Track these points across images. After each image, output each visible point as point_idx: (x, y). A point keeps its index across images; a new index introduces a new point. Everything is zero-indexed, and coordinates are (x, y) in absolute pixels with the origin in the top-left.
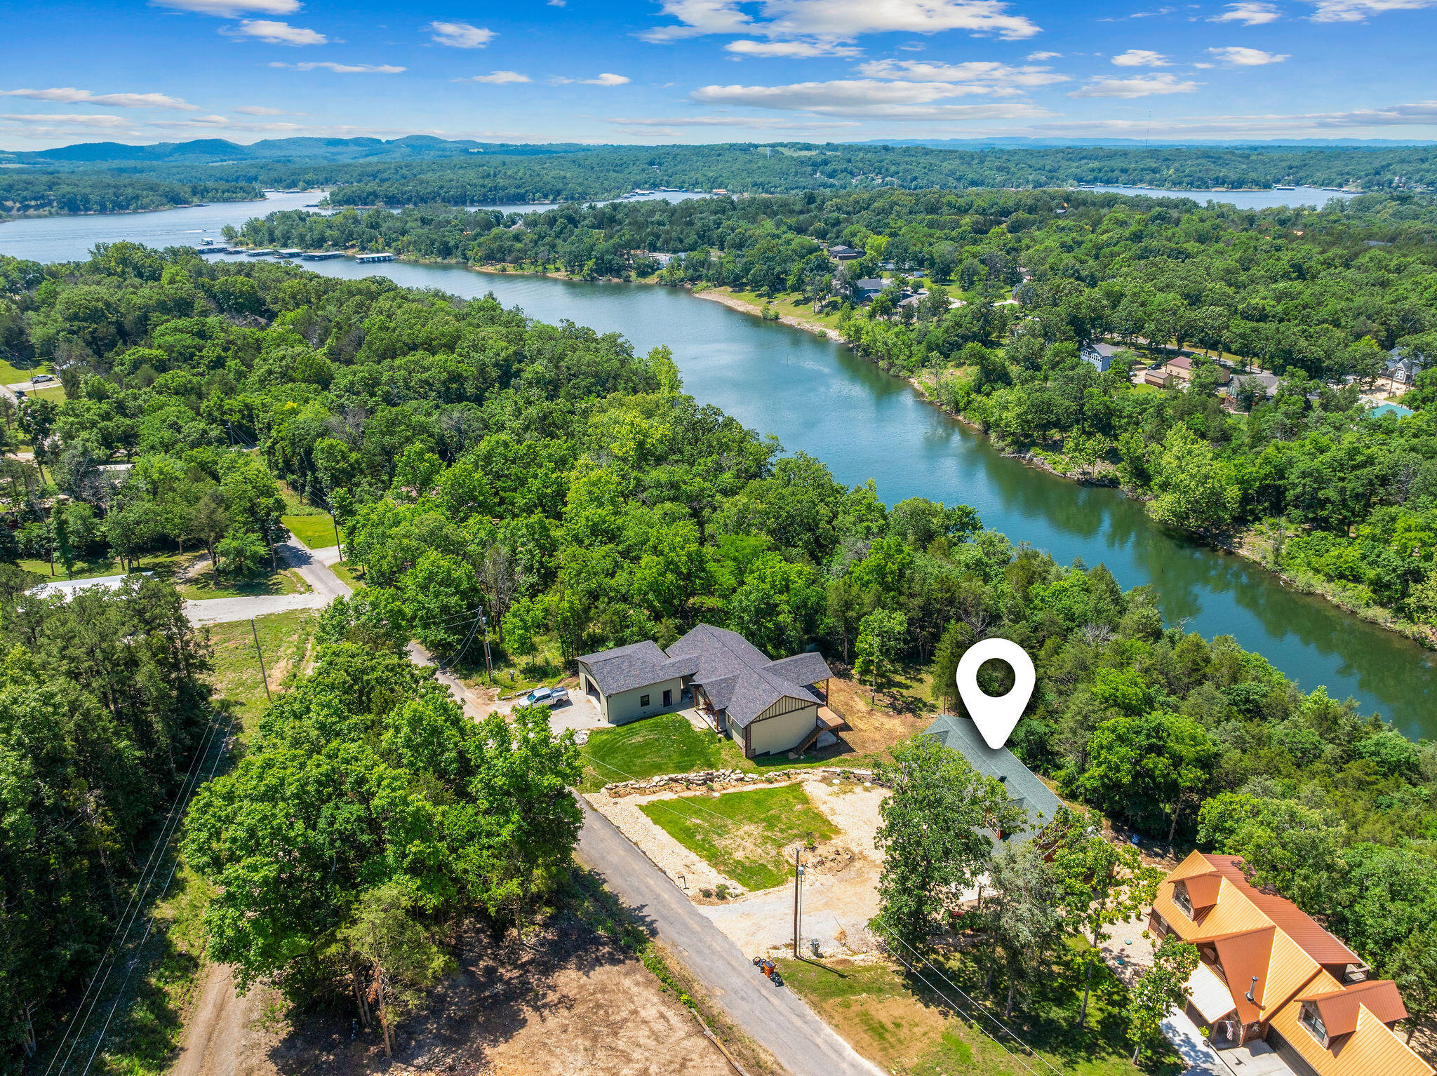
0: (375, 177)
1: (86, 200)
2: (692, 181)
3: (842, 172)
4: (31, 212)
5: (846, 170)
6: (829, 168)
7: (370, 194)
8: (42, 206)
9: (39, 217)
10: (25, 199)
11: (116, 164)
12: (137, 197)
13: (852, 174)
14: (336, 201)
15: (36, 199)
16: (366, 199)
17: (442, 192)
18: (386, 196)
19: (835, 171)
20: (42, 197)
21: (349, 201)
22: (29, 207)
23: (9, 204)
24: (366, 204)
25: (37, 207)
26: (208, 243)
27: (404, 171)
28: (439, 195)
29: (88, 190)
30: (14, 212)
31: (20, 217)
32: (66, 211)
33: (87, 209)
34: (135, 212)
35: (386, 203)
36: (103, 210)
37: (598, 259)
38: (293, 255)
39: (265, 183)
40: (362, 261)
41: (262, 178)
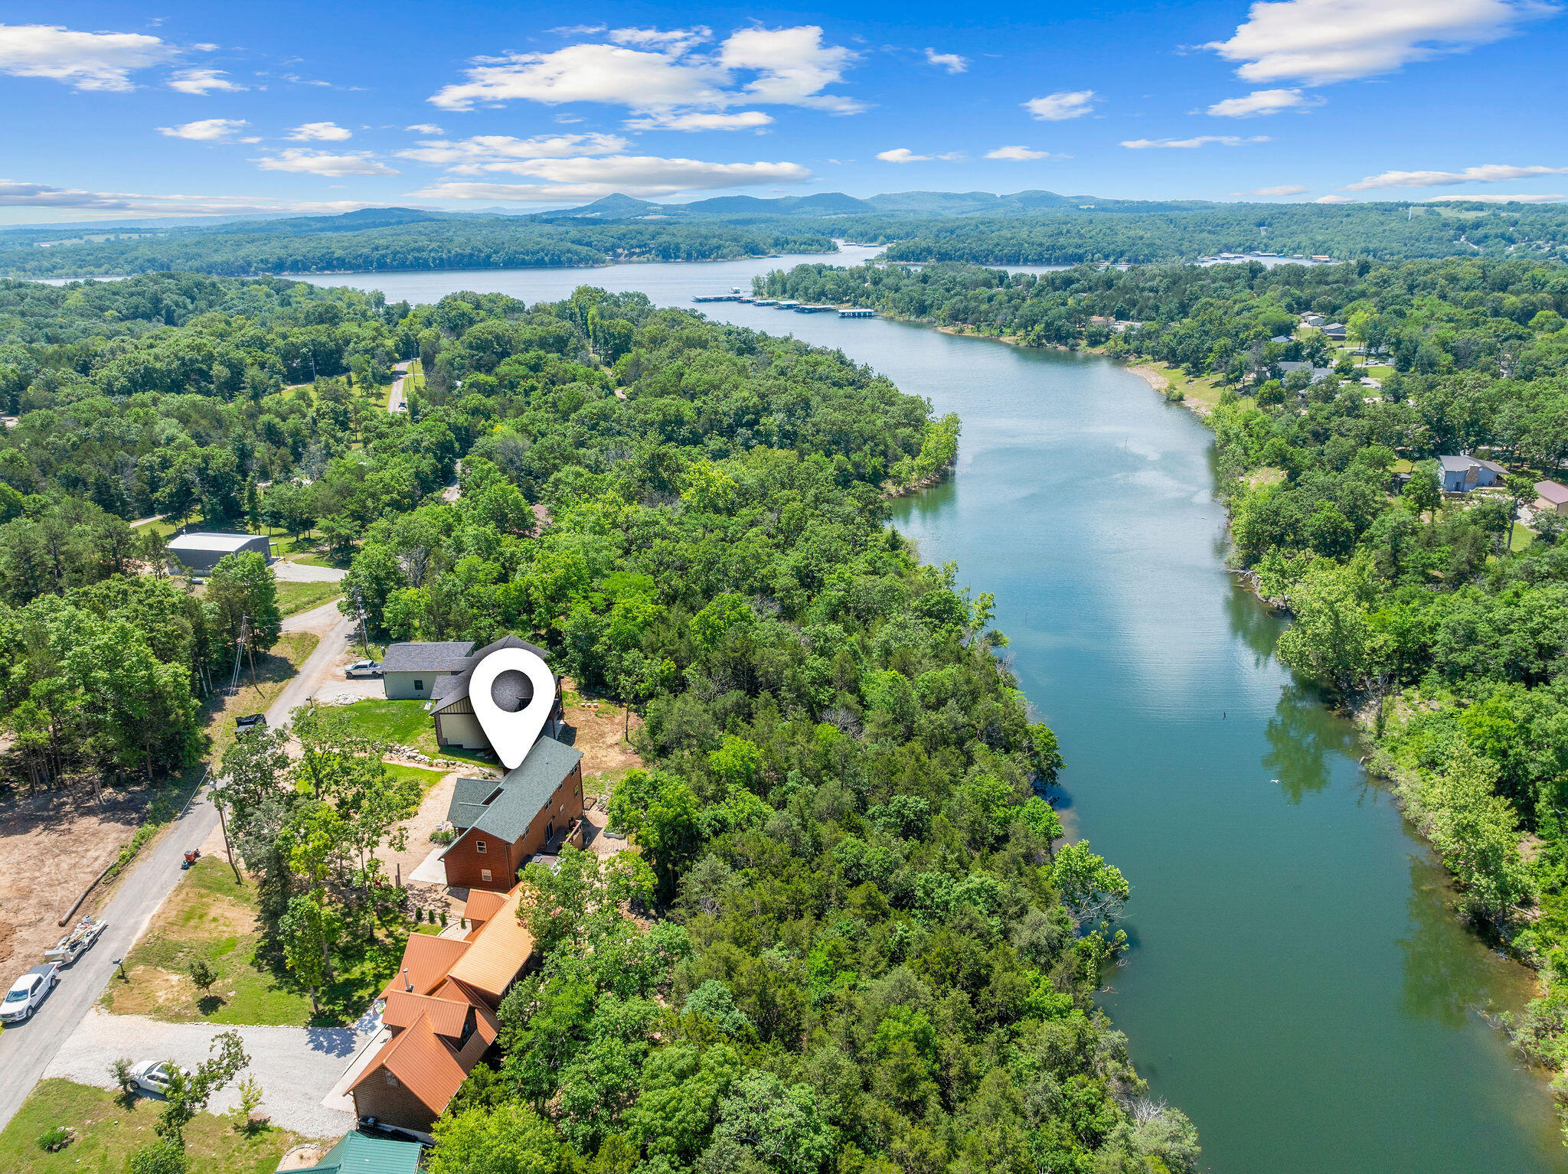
0: (952, 232)
1: (677, 248)
2: (1294, 245)
3: (1496, 236)
4: (635, 258)
5: (1502, 236)
6: (1481, 232)
7: (922, 250)
8: (643, 253)
9: (639, 262)
10: (632, 247)
11: (727, 216)
12: (719, 247)
13: (1511, 241)
14: (891, 257)
15: (640, 247)
16: (917, 256)
17: (996, 250)
18: (939, 253)
19: (1486, 237)
20: (645, 245)
21: (903, 256)
22: (633, 254)
23: (620, 251)
24: (918, 260)
25: (640, 255)
26: (737, 292)
27: (982, 227)
28: (992, 252)
29: (680, 240)
30: (622, 258)
31: (625, 263)
32: (660, 258)
33: (676, 257)
34: (715, 260)
35: (938, 260)
36: (689, 258)
37: (1048, 325)
38: (789, 307)
39: (851, 236)
40: (843, 316)
41: (851, 231)
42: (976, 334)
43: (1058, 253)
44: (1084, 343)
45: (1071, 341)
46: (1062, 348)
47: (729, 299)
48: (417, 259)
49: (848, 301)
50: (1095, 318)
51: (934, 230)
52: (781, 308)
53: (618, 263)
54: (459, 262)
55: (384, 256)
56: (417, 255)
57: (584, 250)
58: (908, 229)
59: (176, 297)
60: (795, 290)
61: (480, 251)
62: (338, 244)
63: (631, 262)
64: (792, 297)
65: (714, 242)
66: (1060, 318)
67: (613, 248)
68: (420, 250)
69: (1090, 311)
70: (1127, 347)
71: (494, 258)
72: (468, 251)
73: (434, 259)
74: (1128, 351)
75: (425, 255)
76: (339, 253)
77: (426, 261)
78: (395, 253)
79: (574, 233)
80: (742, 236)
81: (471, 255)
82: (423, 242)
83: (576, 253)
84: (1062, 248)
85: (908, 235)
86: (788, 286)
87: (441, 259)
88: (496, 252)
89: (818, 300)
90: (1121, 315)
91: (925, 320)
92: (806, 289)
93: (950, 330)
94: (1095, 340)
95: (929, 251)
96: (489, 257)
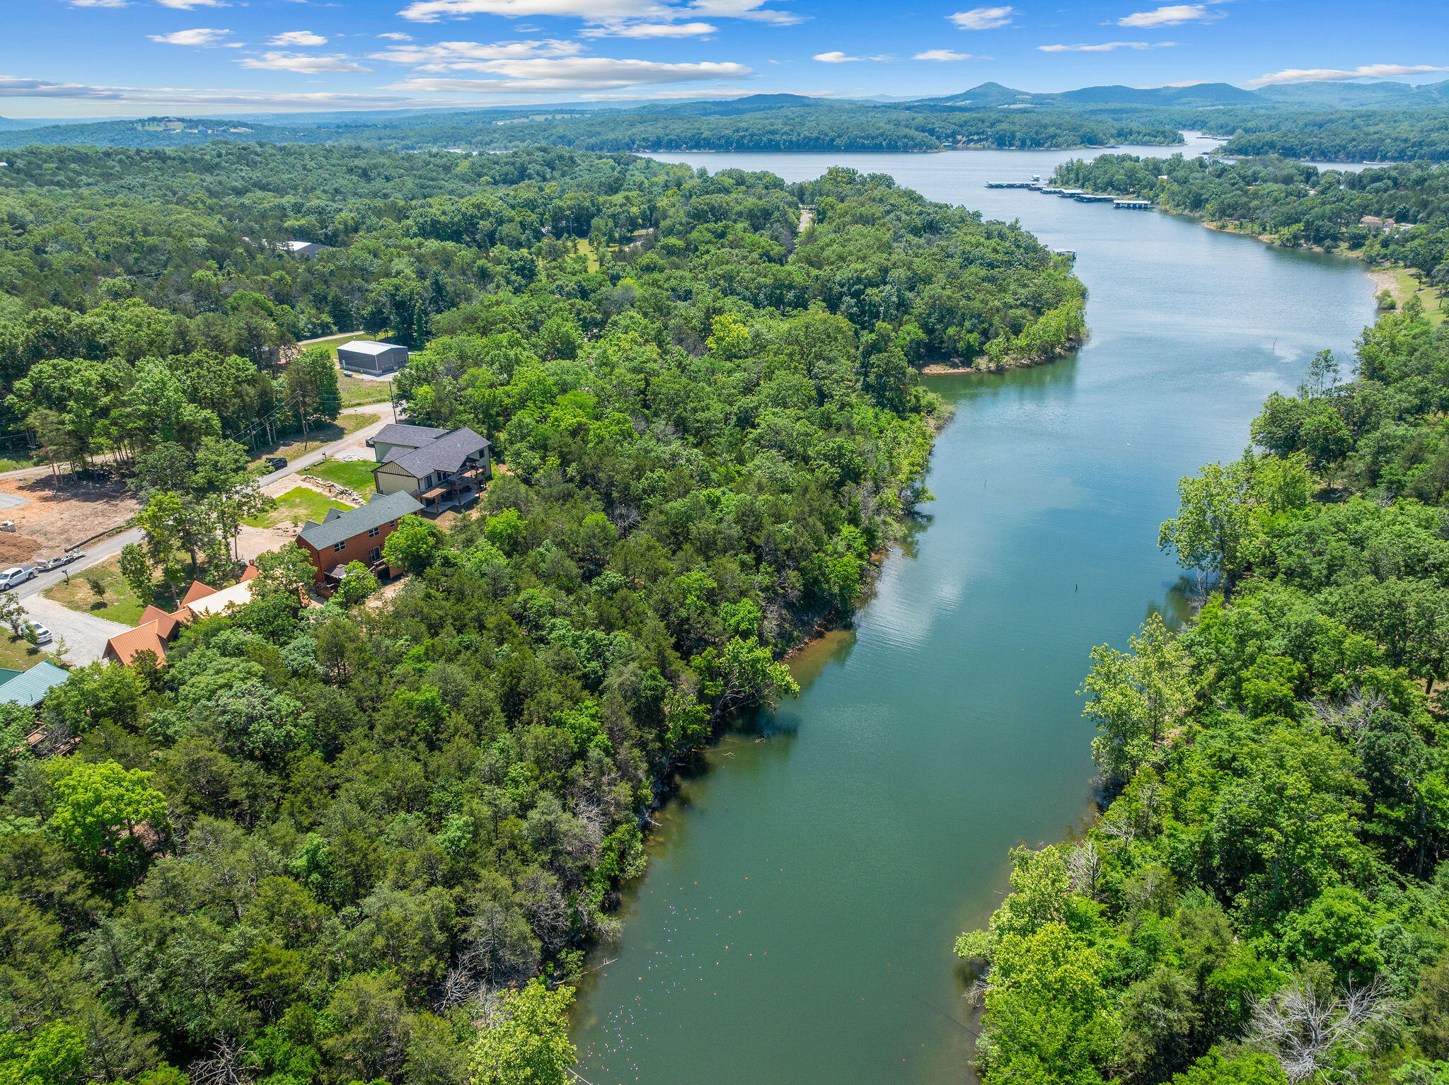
0: (1320, 126)
1: (1013, 136)
4: (972, 145)
8: (980, 140)
9: (975, 149)
10: (971, 134)
14: (1228, 151)
15: (978, 134)
17: (1350, 147)
18: (1283, 148)
20: (983, 133)
21: (1242, 150)
22: (972, 140)
23: (959, 137)
24: (1256, 154)
25: (977, 142)
26: (1034, 179)
27: (1357, 121)
28: (1344, 148)
30: (960, 145)
31: (963, 149)
32: (995, 146)
33: (1011, 145)
34: (1048, 149)
36: (1023, 146)
37: (1308, 225)
38: (1072, 196)
39: (1210, 129)
40: (1118, 206)
41: (1212, 124)
42: (1237, 231)
43: (1425, 150)
44: (1344, 245)
45: (1328, 242)
46: (1317, 249)
47: (1022, 186)
48: (770, 141)
49: (1133, 193)
50: (1368, 219)
51: (1301, 123)
52: (1064, 196)
53: (954, 149)
54: (807, 144)
55: (743, 137)
56: (771, 137)
57: (920, 136)
58: (1272, 122)
59: (538, 167)
60: (1086, 179)
61: (826, 135)
62: (708, 126)
63: (967, 149)
64: (1082, 186)
65: (1051, 130)
66: (1322, 217)
67: (954, 134)
68: (772, 133)
69: (1364, 210)
70: (1383, 251)
71: (838, 141)
72: (815, 135)
73: (785, 141)
74: (1385, 256)
75: (778, 137)
76: (706, 134)
77: (778, 143)
78: (752, 135)
79: (920, 118)
80: (1082, 126)
81: (818, 138)
82: (779, 125)
83: (913, 139)
84: (1433, 144)
85: (1270, 128)
86: (1081, 175)
87: (791, 142)
88: (839, 136)
89: (1104, 190)
90: (1402, 217)
91: (1197, 215)
92: (1096, 178)
93: (1213, 226)
94: (1357, 242)
95: (1272, 145)
96: (833, 140)
